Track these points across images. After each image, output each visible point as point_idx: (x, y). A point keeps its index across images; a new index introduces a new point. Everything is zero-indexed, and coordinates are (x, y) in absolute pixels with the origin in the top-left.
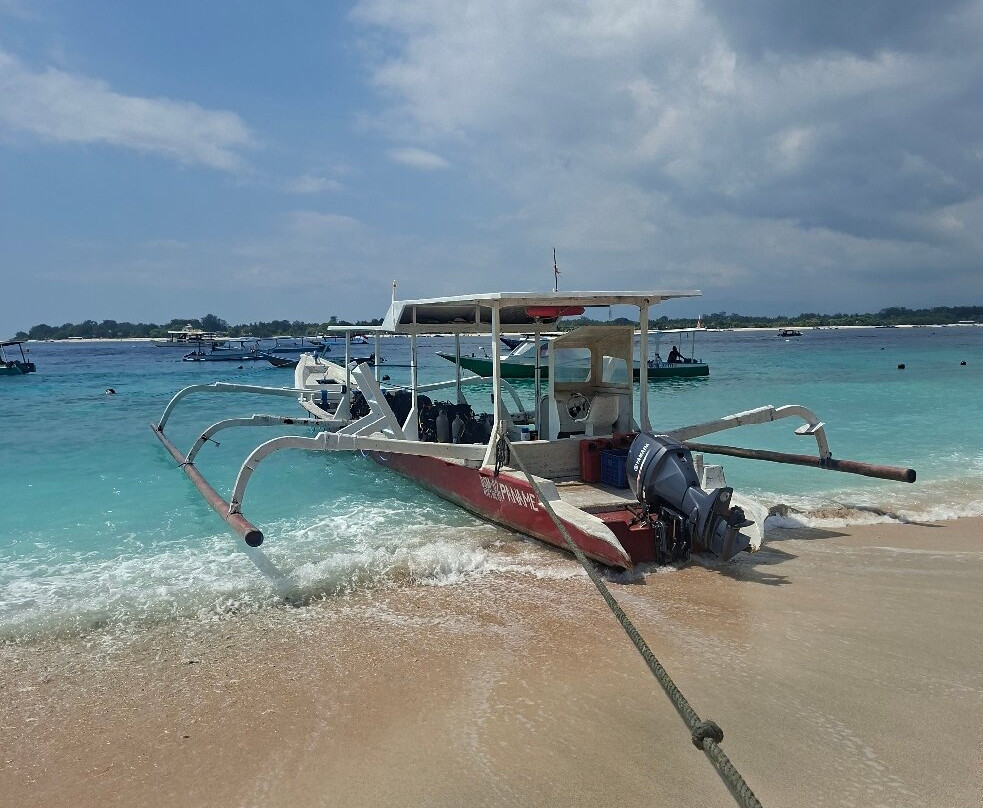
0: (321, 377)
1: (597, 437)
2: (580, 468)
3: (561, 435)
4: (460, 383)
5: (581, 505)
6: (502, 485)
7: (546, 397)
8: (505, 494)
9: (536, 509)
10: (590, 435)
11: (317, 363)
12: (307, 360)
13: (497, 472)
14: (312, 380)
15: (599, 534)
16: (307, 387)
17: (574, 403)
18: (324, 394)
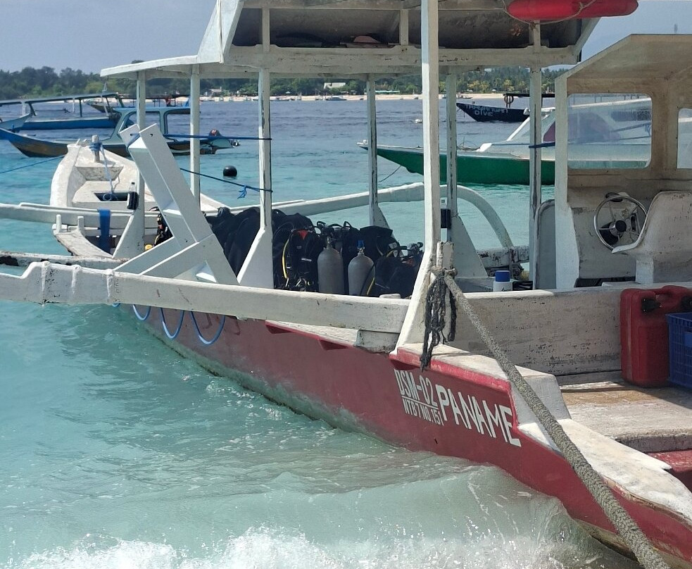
0: (105, 187)
1: (660, 286)
2: (623, 355)
3: (581, 283)
4: (375, 198)
5: (620, 431)
6: (440, 389)
7: (551, 204)
8: (449, 409)
9: (516, 442)
10: (646, 280)
11: (98, 160)
12: (80, 154)
13: (427, 356)
14: (87, 193)
15: (657, 497)
16: (74, 205)
17: (612, 213)
18: (105, 219)
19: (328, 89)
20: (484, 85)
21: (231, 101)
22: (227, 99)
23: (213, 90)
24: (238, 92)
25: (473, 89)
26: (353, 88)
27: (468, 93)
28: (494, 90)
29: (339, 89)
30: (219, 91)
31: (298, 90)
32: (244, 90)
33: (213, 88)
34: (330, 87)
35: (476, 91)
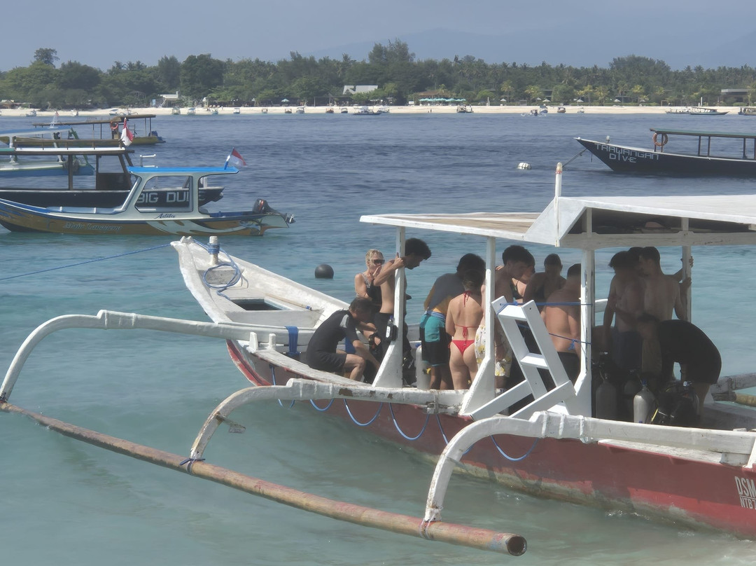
18: (293, 335)
19: (352, 95)
20: (600, 93)
21: (191, 115)
22: (184, 111)
23: (164, 96)
24: (204, 100)
25: (582, 99)
26: (390, 94)
27: (575, 104)
28: (616, 100)
29: (368, 95)
30: (175, 97)
31: (302, 97)
32: (214, 95)
33: (164, 93)
34: (353, 92)
35: (587, 101)
